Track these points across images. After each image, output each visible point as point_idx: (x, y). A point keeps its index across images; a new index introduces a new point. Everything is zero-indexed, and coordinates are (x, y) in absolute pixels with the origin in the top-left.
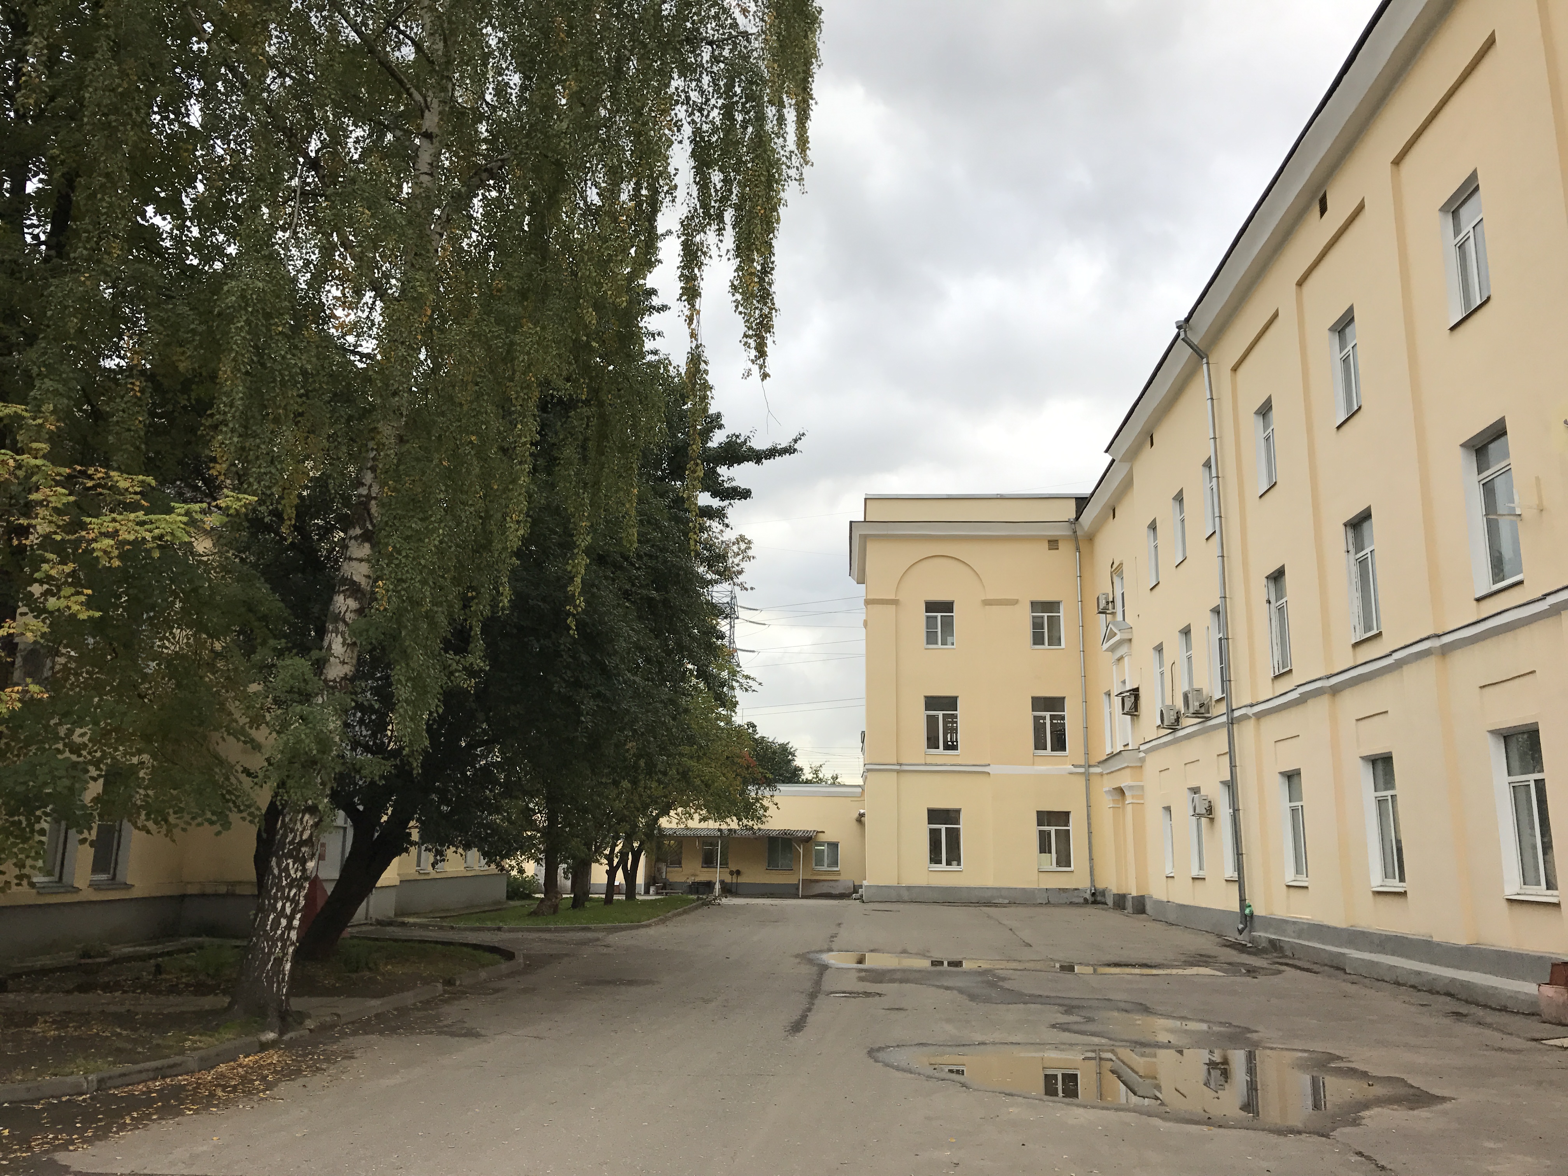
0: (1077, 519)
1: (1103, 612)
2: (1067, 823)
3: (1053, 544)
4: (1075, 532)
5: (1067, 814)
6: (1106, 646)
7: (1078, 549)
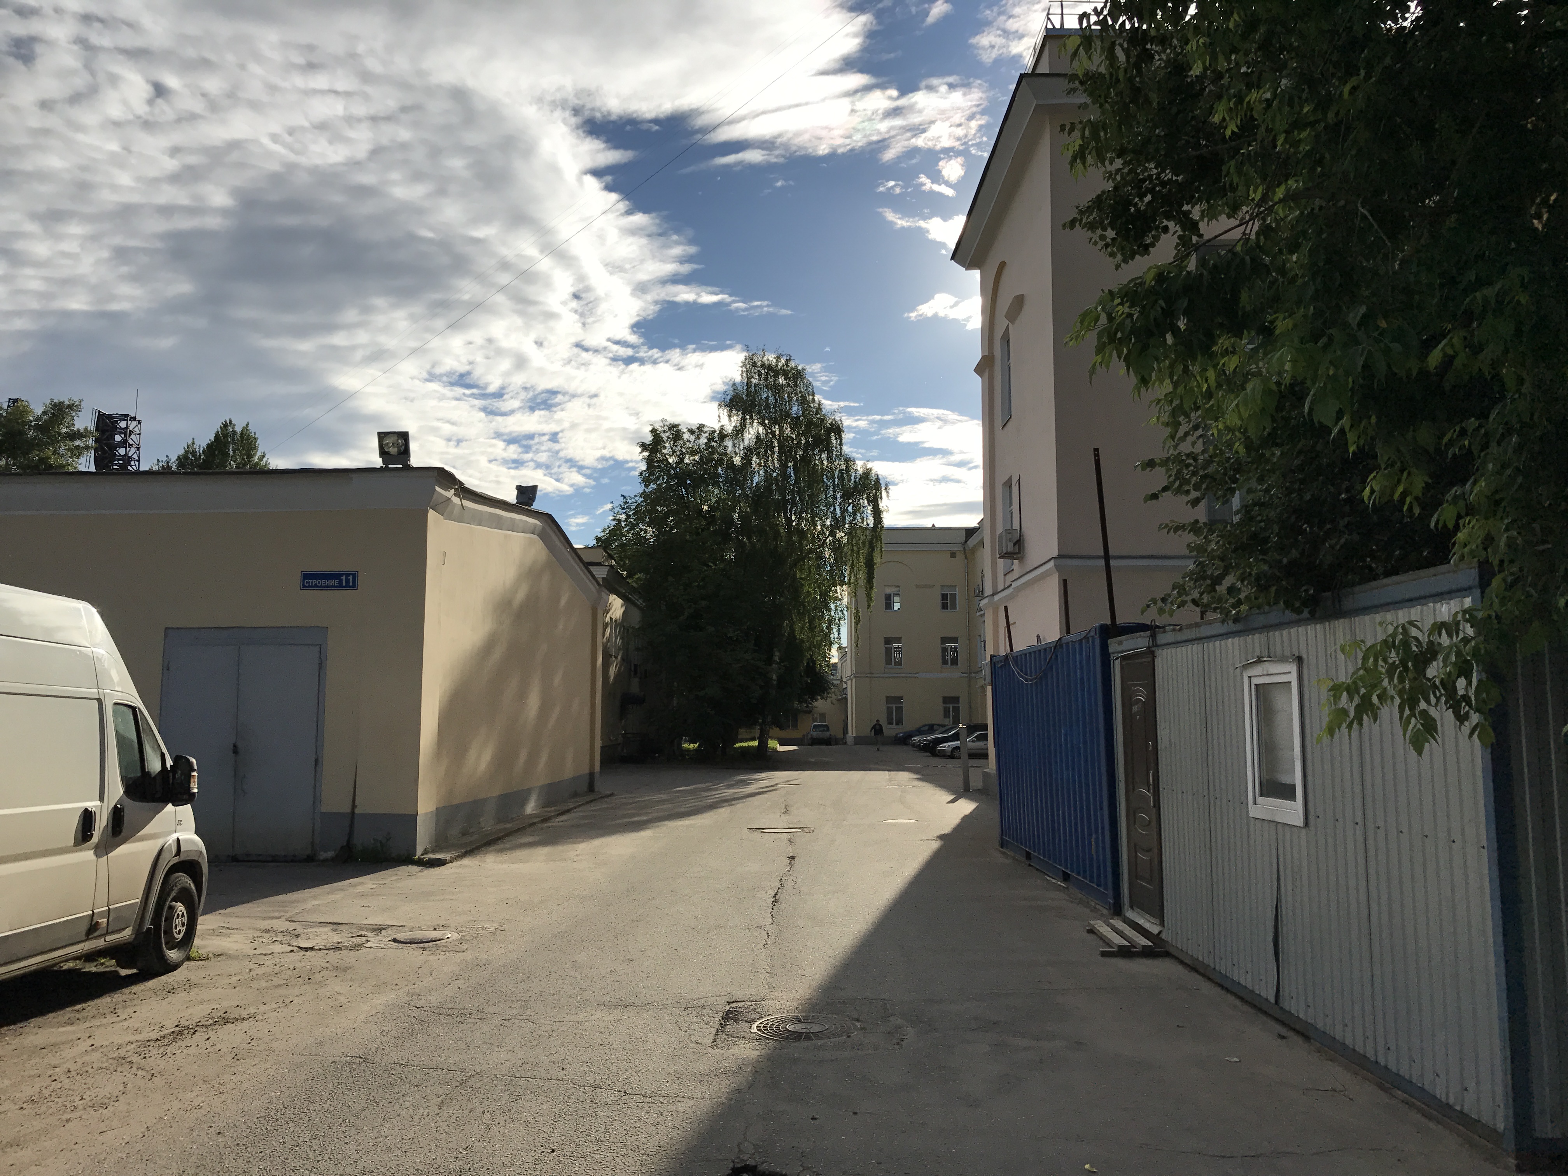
0: (966, 542)
1: (978, 596)
2: (958, 702)
3: (953, 555)
4: (964, 549)
5: (958, 698)
6: (978, 614)
7: (966, 558)
